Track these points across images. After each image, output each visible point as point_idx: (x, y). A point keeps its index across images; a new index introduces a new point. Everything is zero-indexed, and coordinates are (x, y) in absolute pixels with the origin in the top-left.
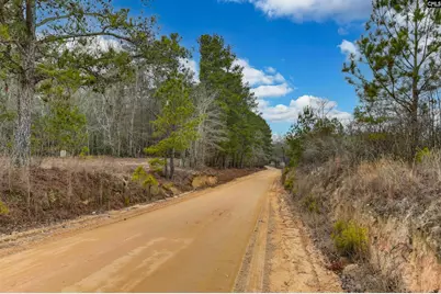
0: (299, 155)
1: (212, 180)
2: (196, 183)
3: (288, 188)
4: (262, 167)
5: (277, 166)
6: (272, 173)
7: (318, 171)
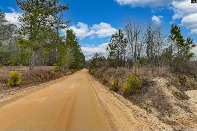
0: (94, 65)
1: (70, 72)
2: (67, 73)
3: (92, 74)
4: (82, 68)
5: (86, 68)
6: (85, 70)
7: (99, 70)
